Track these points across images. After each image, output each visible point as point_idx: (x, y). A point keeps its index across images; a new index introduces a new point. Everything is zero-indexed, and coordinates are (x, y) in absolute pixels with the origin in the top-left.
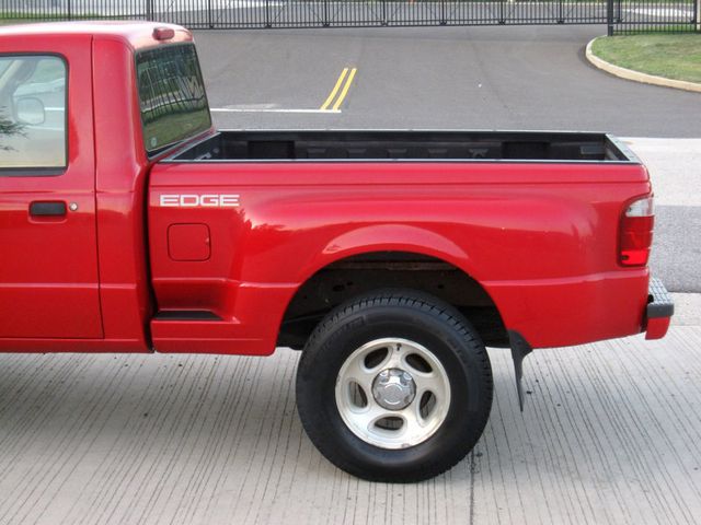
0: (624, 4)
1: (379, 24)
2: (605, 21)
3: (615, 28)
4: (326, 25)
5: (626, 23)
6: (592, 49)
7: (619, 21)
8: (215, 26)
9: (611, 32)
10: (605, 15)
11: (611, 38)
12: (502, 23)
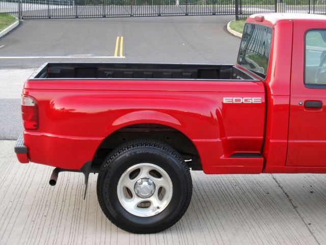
0: (243, 6)
1: (129, 16)
2: (235, 13)
3: (239, 17)
4: (104, 17)
5: (244, 14)
6: (230, 26)
7: (241, 13)
8: (52, 17)
9: (237, 19)
10: (235, 11)
11: (237, 21)
12: (187, 15)
